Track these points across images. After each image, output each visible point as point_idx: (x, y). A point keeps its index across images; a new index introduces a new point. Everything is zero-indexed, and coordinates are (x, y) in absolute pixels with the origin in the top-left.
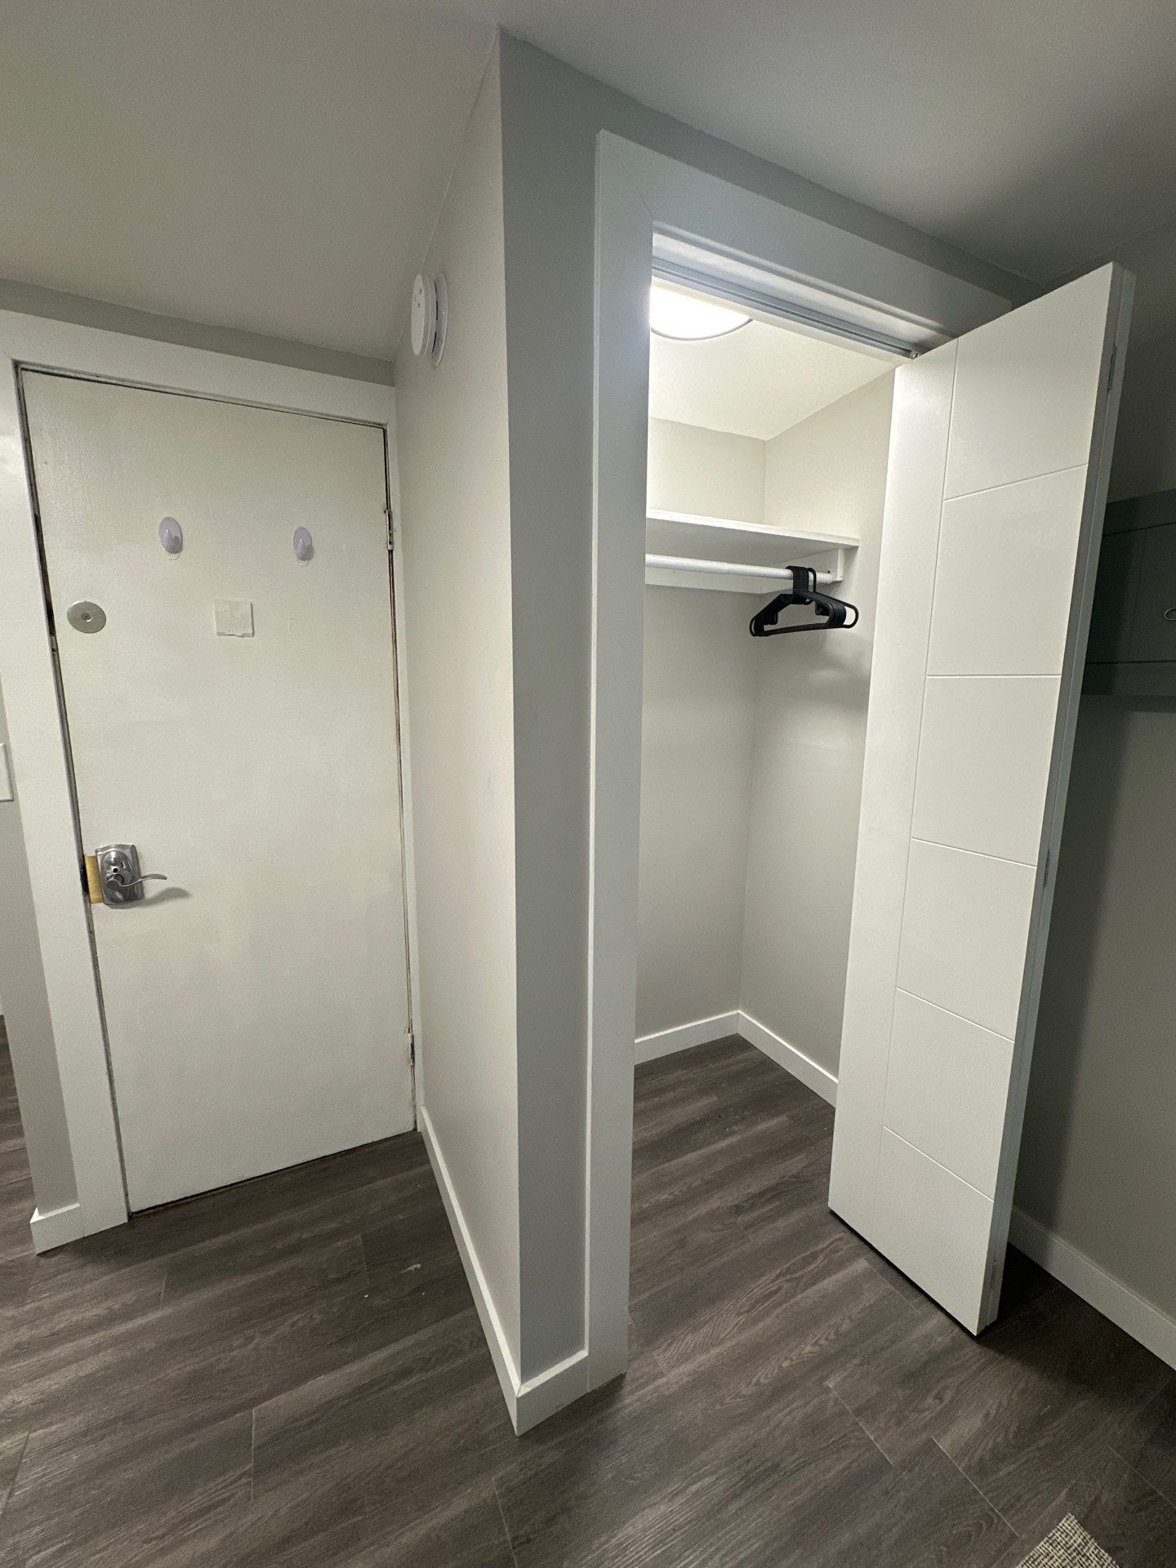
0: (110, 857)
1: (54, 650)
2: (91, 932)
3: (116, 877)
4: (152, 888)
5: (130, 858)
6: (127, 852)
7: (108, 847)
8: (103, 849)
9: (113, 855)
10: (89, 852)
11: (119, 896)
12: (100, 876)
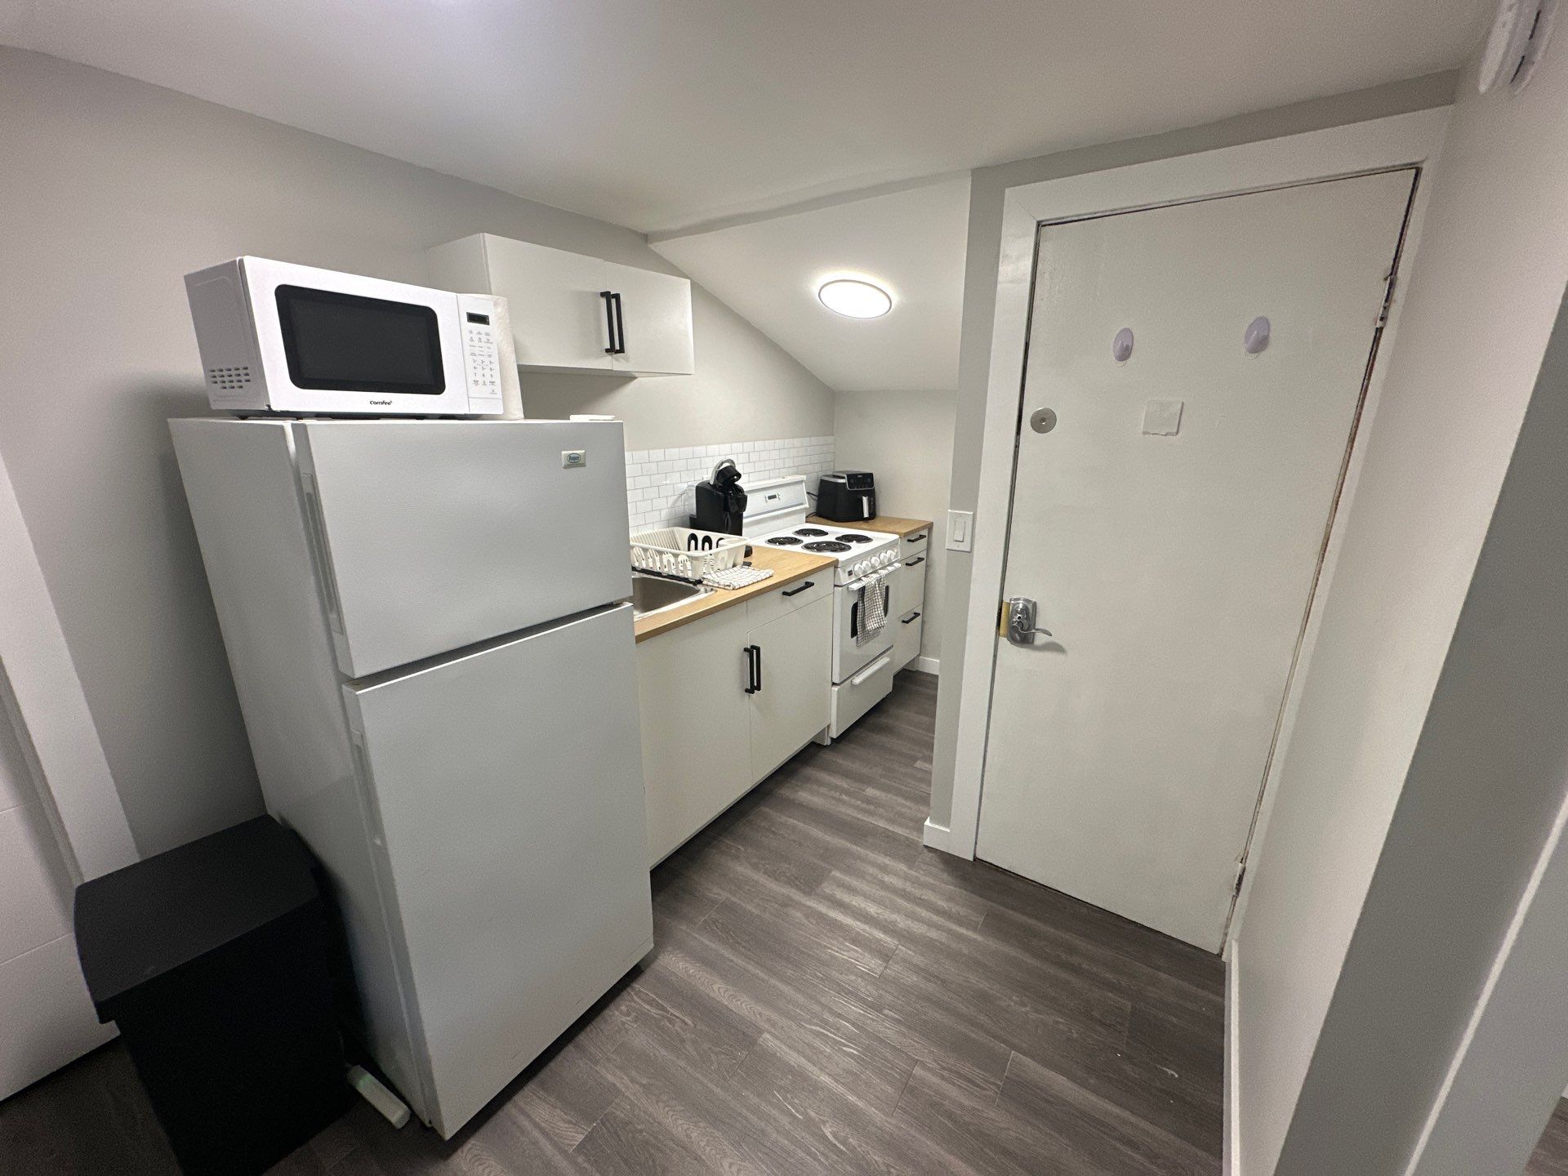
0: (1018, 607)
1: (1017, 447)
2: (995, 656)
3: (1019, 622)
4: (1040, 639)
5: (1031, 611)
6: (1030, 606)
7: (1019, 599)
8: (1015, 599)
9: (1021, 606)
10: (1006, 599)
11: (1018, 638)
12: (1010, 618)
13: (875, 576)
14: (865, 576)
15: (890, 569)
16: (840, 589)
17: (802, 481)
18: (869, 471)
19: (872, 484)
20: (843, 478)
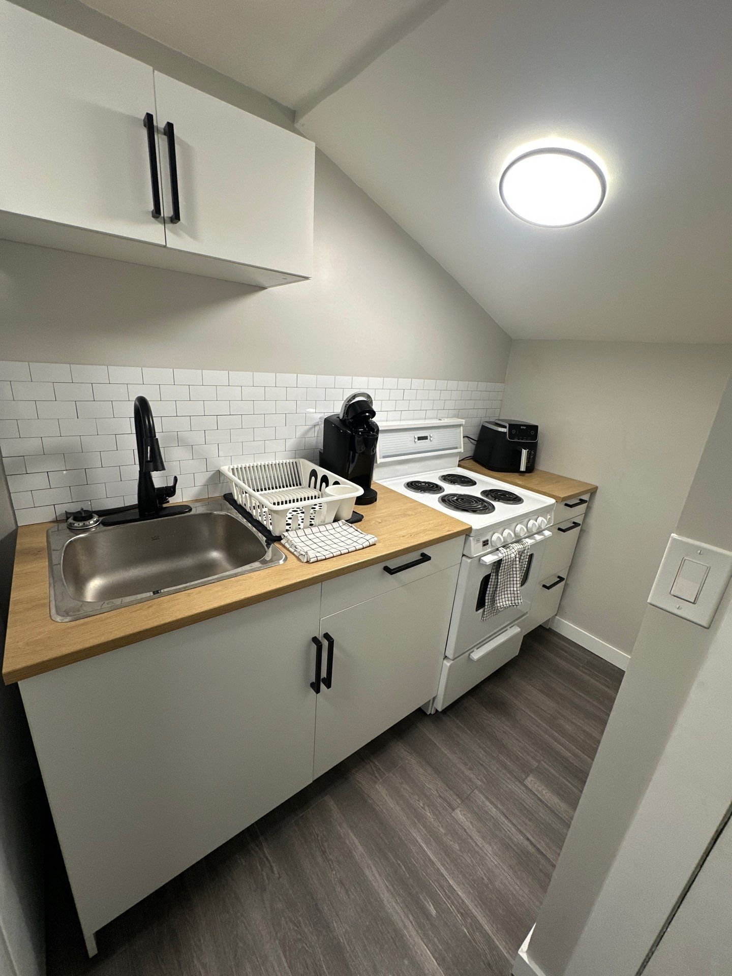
13: (517, 547)
14: (504, 547)
15: (538, 537)
16: (469, 561)
17: (459, 426)
18: (533, 422)
19: (535, 436)
20: (505, 427)
